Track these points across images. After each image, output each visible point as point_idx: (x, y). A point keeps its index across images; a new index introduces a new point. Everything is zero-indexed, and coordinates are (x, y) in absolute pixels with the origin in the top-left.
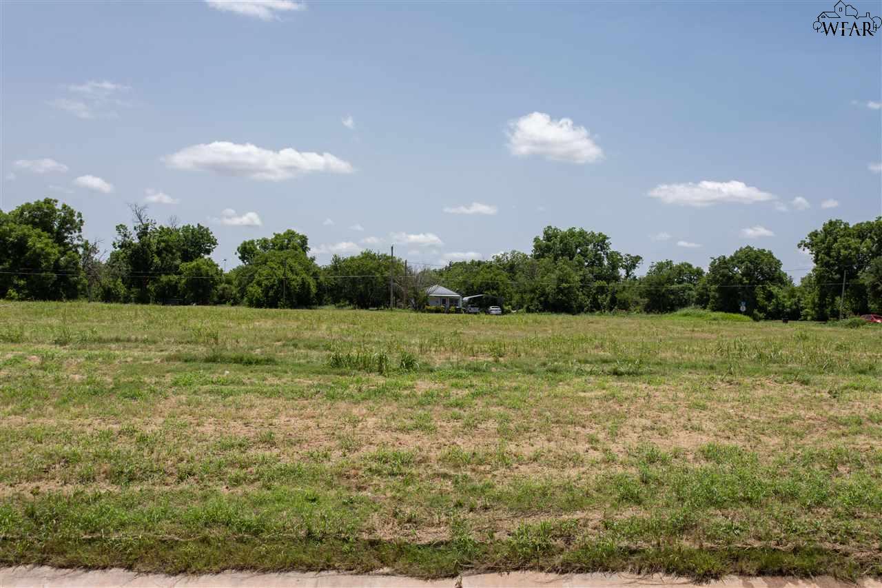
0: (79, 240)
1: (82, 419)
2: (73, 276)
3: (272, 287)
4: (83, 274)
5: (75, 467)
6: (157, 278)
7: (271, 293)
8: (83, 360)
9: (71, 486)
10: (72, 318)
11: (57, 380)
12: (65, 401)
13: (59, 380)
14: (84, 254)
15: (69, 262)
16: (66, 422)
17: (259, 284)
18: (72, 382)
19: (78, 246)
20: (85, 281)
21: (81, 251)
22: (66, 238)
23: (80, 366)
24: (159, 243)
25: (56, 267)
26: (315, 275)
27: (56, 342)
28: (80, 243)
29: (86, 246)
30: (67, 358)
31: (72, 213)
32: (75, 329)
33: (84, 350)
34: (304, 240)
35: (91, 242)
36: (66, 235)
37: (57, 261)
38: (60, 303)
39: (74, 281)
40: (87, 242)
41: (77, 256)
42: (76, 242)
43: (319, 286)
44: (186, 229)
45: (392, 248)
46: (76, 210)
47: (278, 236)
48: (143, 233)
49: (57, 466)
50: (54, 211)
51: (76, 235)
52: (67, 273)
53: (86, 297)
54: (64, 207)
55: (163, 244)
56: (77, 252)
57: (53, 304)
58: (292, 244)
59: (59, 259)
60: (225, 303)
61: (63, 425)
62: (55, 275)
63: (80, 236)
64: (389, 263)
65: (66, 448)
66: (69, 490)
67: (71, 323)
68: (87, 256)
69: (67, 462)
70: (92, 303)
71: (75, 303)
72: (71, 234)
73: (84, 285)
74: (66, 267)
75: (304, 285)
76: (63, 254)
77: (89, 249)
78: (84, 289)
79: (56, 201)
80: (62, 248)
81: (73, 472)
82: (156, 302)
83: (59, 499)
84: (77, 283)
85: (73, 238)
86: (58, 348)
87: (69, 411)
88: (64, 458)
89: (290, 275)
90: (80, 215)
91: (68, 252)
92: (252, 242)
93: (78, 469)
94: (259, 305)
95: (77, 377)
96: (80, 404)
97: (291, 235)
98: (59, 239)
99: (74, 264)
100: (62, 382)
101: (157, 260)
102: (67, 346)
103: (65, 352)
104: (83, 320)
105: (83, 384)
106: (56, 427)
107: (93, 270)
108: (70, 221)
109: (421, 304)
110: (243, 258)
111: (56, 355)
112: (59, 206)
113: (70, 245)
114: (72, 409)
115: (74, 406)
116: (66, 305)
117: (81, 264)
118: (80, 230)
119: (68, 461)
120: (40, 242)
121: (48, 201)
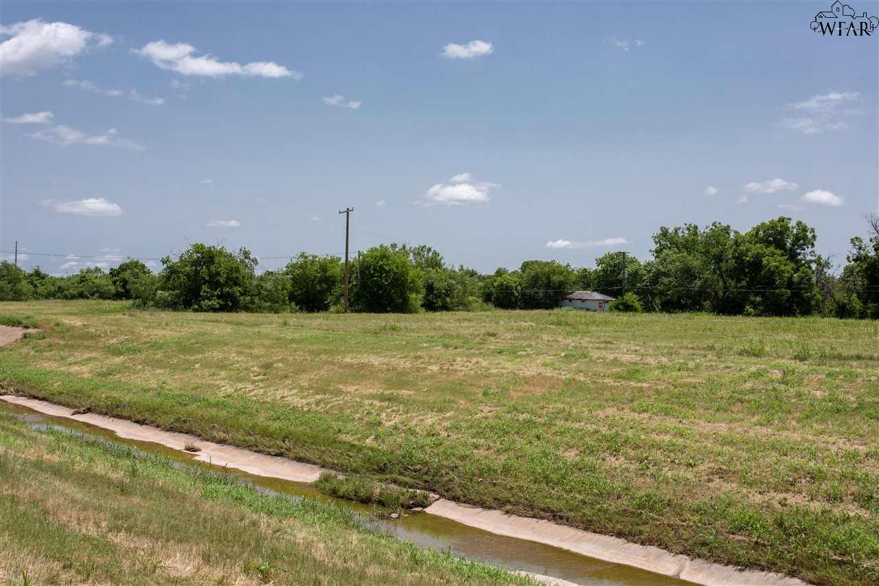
0: (811, 256)
1: (826, 437)
2: (807, 292)
4: (816, 289)
5: (821, 484)
8: (824, 376)
9: (818, 503)
10: (808, 334)
11: (799, 395)
12: (808, 417)
13: (800, 396)
14: (817, 269)
15: (802, 278)
16: (810, 437)
18: (815, 399)
19: (811, 261)
20: (819, 297)
21: (814, 266)
22: (799, 254)
23: (821, 382)
25: (790, 285)
27: (796, 358)
28: (813, 258)
29: (818, 262)
30: (808, 374)
31: (805, 230)
32: (814, 345)
33: (824, 367)
35: (824, 258)
36: (798, 251)
37: (791, 278)
38: (794, 319)
39: (807, 297)
40: (820, 258)
41: (810, 272)
42: (809, 258)
46: (809, 226)
49: (803, 481)
50: (787, 228)
51: (808, 250)
52: (801, 289)
53: (819, 313)
54: (799, 224)
56: (810, 267)
57: (790, 319)
59: (792, 275)
61: (808, 441)
62: (789, 291)
63: (813, 252)
65: (811, 464)
66: (817, 506)
67: (807, 338)
68: (820, 272)
69: (812, 478)
70: (826, 319)
71: (810, 319)
72: (804, 250)
73: (818, 301)
74: (800, 283)
76: (796, 270)
77: (822, 265)
78: (817, 305)
79: (790, 219)
80: (793, 265)
81: (819, 489)
83: (806, 513)
84: (810, 299)
85: (806, 254)
86: (798, 363)
87: (812, 426)
88: (809, 473)
90: (813, 231)
91: (801, 269)
93: (823, 486)
95: (818, 393)
96: (823, 421)
98: (793, 256)
99: (807, 280)
100: (804, 397)
102: (806, 362)
103: (805, 367)
104: (819, 336)
105: (825, 400)
106: (800, 442)
107: (826, 284)
108: (804, 237)
111: (797, 370)
112: (792, 224)
113: (803, 262)
114: (815, 425)
115: (816, 422)
116: (800, 321)
117: (814, 280)
118: (813, 245)
119: (814, 477)
120: (773, 260)
121: (782, 220)
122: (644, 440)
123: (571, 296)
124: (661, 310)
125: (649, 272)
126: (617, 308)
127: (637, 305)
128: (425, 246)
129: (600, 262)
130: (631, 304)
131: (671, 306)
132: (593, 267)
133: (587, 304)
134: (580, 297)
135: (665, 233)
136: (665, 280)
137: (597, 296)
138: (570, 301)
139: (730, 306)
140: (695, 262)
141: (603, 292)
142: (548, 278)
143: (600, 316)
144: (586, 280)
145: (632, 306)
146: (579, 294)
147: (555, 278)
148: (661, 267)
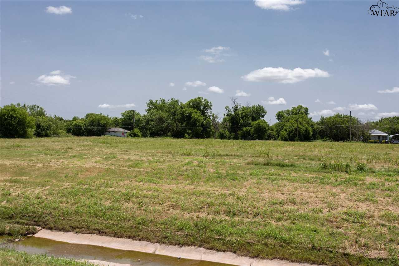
0: (211, 113)
1: (214, 188)
2: (209, 129)
3: (292, 132)
4: (212, 127)
5: (212, 208)
6: (242, 128)
7: (291, 134)
8: (214, 163)
9: (211, 216)
10: (209, 146)
11: (204, 171)
12: (208, 180)
13: (205, 172)
14: (213, 119)
15: (207, 123)
16: (208, 189)
17: (286, 130)
18: (210, 172)
19: (210, 116)
20: (213, 130)
21: (211, 118)
22: (206, 113)
23: (213, 166)
24: (242, 113)
25: (202, 125)
26: (312, 126)
27: (204, 156)
28: (211, 115)
29: (213, 116)
30: (208, 163)
31: (208, 102)
32: (211, 151)
33: (214, 159)
34: (306, 110)
35: (215, 114)
36: (206, 111)
37: (203, 122)
38: (204, 140)
39: (209, 131)
40: (214, 114)
41: (210, 120)
42: (210, 114)
43: (314, 131)
44: (254, 107)
45: (351, 112)
46: (209, 101)
47: (294, 108)
48: (236, 109)
49: (205, 207)
50: (201, 102)
51: (209, 111)
52: (207, 127)
53: (214, 137)
54: (205, 100)
55: (244, 114)
56: (210, 118)
57: (202, 140)
58: (300, 112)
59: (203, 121)
60: (270, 139)
61: (207, 190)
62: (202, 128)
63: (211, 112)
64: (349, 119)
65: (208, 200)
66: (210, 217)
67: (208, 148)
68: (214, 120)
69: (209, 205)
70: (216, 140)
71: (210, 140)
72: (208, 111)
73: (213, 132)
74: (206, 125)
75: (307, 131)
76: (205, 119)
77: (215, 117)
78: (213, 134)
79: (203, 98)
80: (204, 117)
81: (211, 210)
82: (241, 139)
83: (206, 220)
84: (210, 131)
85: (209, 113)
86: (204, 158)
87: (209, 184)
88: (208, 204)
89: (300, 126)
90: (211, 103)
91: (207, 119)
92: (282, 112)
93: (213, 209)
94: (286, 140)
95: (212, 170)
96: (213, 181)
97: (300, 108)
98: (203, 113)
99: (209, 123)
100: (206, 172)
101: (241, 121)
102: (207, 158)
103: (207, 160)
104: (213, 147)
105: (214, 173)
106: (205, 191)
107: (216, 125)
108: (207, 106)
109: (366, 139)
110: (278, 119)
111: (204, 161)
112: (203, 100)
113: (207, 116)
114: (210, 184)
115: (211, 182)
116: (206, 141)
117: (211, 124)
118: (211, 109)
119: (210, 205)
120: (196, 115)
121: (199, 98)
122: (141, 194)
123: (109, 130)
124: (150, 137)
125: (145, 119)
126: (130, 135)
127: (139, 134)
128: (36, 105)
129: (123, 114)
130: (137, 133)
131: (154, 135)
132: (120, 117)
133: (117, 134)
134: (114, 130)
135: (151, 102)
136: (152, 123)
137: (122, 130)
138: (109, 132)
139: (178, 135)
140: (164, 115)
141: (124, 128)
142: (99, 122)
143: (123, 139)
144: (116, 123)
145: (137, 135)
146: (113, 129)
147: (102, 122)
148: (150, 118)
